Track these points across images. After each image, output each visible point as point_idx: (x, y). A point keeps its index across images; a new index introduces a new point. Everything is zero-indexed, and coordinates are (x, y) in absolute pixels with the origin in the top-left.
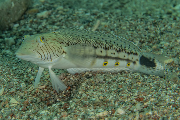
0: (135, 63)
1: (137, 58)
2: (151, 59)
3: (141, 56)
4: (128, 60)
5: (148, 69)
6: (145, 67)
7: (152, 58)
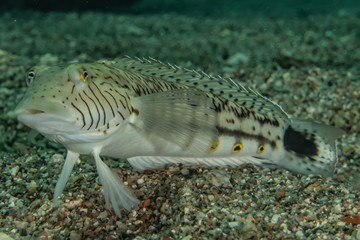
0: (273, 144)
1: (277, 132)
2: (306, 134)
3: (286, 127)
4: (260, 139)
5: (300, 160)
6: (293, 154)
7: (310, 131)
